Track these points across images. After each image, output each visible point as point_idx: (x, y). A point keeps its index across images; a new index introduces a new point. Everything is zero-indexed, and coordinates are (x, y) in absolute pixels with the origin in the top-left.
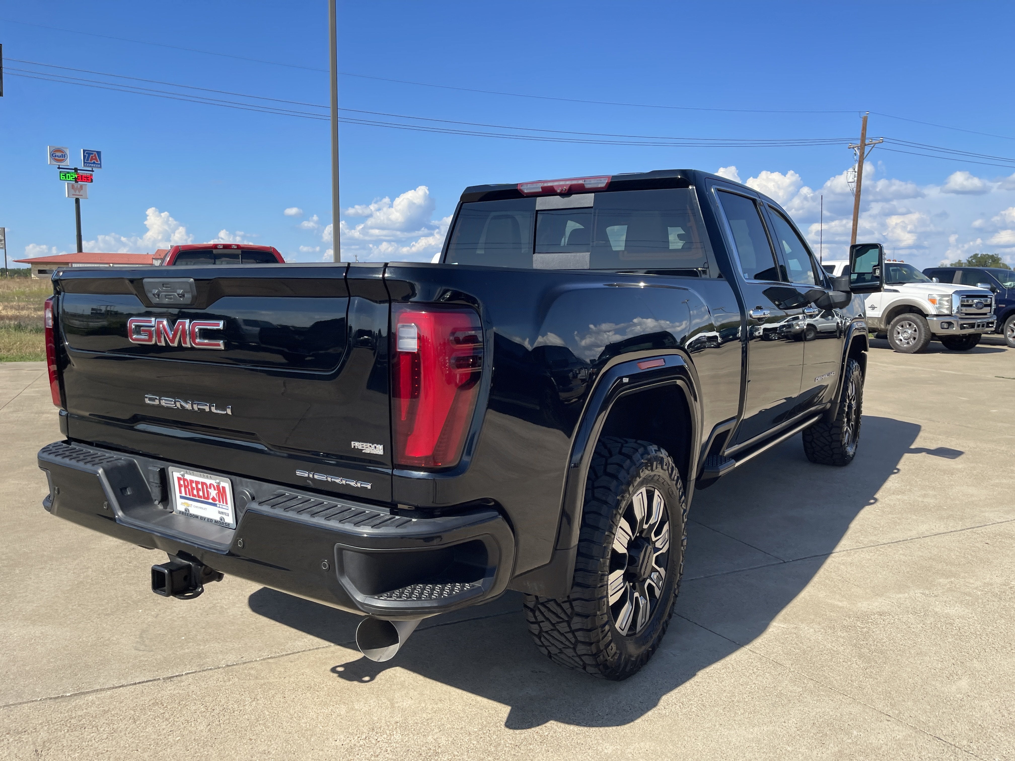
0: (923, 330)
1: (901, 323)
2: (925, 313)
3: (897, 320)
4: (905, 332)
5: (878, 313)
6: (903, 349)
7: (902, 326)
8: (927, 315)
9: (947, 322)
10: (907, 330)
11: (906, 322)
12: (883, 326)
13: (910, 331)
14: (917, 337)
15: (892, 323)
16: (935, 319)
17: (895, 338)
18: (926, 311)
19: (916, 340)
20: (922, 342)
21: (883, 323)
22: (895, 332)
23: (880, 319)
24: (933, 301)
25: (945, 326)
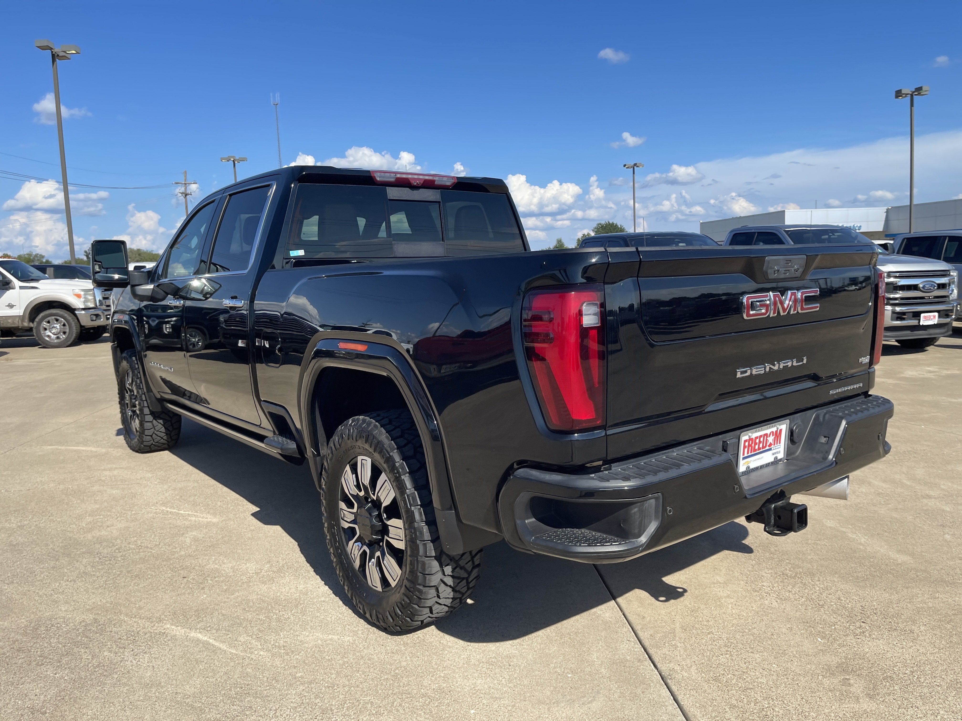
0: (73, 324)
1: (47, 320)
2: (73, 307)
3: (42, 316)
4: (54, 327)
5: (18, 311)
6: (53, 344)
7: (49, 322)
8: (75, 309)
9: (95, 315)
10: (55, 325)
11: (53, 317)
12: (26, 324)
13: (58, 326)
14: (67, 331)
15: (37, 320)
16: (83, 312)
17: (43, 335)
18: (74, 306)
19: (67, 334)
20: (74, 335)
21: (26, 320)
22: (41, 329)
23: (22, 318)
24: (79, 296)
25: (94, 318)
